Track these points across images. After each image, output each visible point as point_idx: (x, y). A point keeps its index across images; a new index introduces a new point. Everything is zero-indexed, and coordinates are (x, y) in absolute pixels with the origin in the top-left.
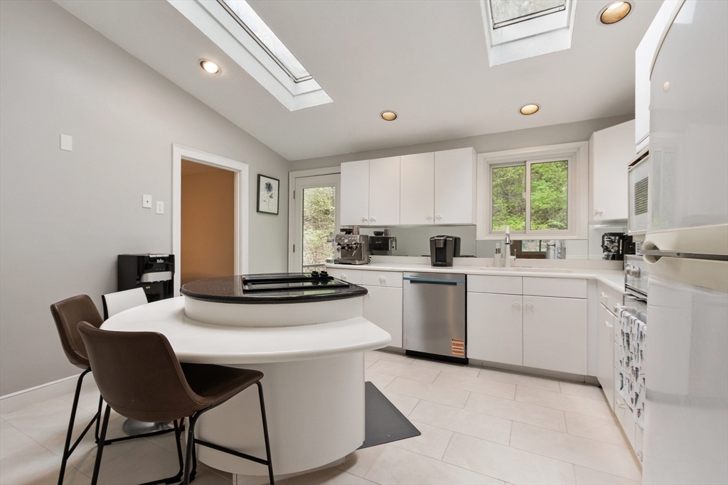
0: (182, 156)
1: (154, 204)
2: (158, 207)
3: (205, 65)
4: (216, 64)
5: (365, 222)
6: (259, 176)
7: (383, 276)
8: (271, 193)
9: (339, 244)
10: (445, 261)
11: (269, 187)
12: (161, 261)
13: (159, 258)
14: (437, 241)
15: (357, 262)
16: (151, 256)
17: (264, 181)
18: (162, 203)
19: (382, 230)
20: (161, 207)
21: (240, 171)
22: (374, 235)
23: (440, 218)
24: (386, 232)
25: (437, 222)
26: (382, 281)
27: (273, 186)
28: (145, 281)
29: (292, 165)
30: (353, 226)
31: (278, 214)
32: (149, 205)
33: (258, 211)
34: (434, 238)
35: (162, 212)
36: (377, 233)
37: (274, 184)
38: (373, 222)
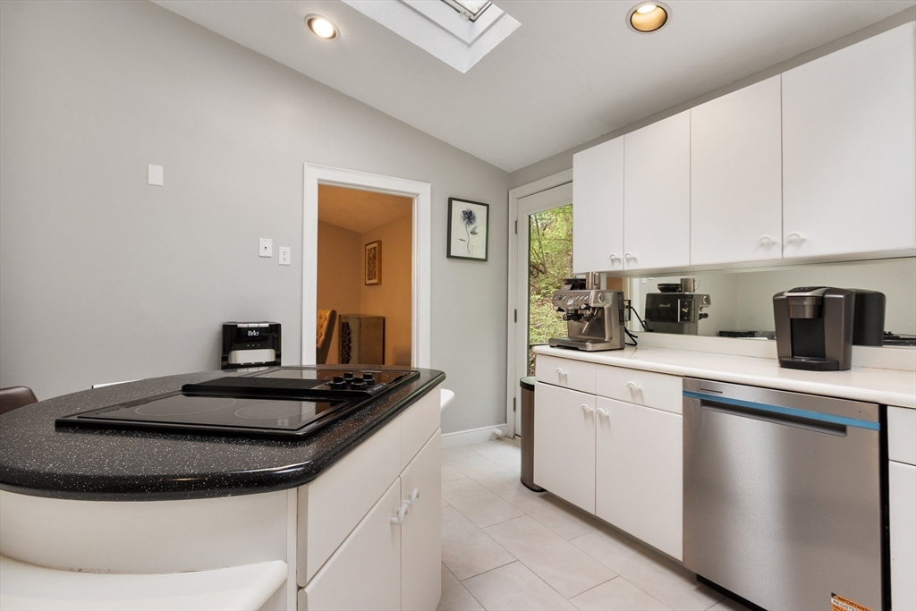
0: (319, 180)
1: (276, 251)
2: (281, 256)
3: (315, 25)
4: (329, 21)
5: (616, 263)
6: (450, 200)
7: (637, 381)
8: (472, 227)
9: (560, 310)
10: (822, 355)
11: (469, 217)
12: (254, 333)
13: (252, 329)
14: (793, 303)
15: (590, 346)
16: (239, 325)
17: (458, 208)
18: (287, 249)
19: (676, 280)
20: (285, 256)
21: (417, 195)
22: (659, 292)
23: (800, 242)
24: (684, 284)
25: (791, 253)
26: (635, 393)
27: (477, 216)
28: (233, 362)
29: (511, 179)
30: (588, 274)
31: (486, 260)
32: (269, 253)
33: (449, 256)
34: (782, 294)
35: (288, 262)
36: (665, 288)
37: (479, 212)
38: (632, 263)
